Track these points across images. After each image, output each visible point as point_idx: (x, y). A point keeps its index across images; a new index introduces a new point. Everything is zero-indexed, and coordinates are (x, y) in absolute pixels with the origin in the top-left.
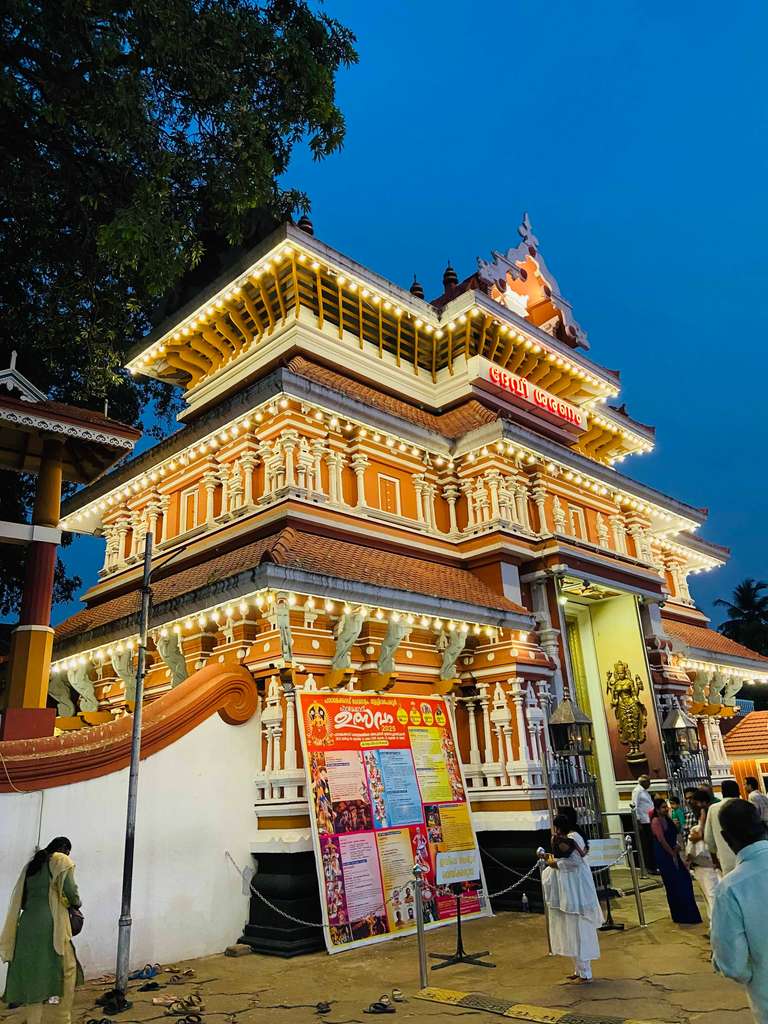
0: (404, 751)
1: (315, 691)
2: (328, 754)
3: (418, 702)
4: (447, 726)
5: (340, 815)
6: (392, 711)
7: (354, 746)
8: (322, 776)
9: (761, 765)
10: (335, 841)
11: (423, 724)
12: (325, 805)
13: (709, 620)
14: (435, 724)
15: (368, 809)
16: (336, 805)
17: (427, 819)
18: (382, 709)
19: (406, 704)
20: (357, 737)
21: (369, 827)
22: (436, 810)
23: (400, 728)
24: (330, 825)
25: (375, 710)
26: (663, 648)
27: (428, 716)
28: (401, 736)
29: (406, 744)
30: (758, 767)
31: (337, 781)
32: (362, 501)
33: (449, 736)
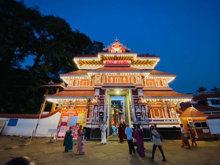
0: (76, 116)
1: (66, 109)
2: (63, 116)
3: (82, 110)
4: (86, 113)
5: (62, 123)
6: (76, 111)
7: (68, 115)
8: (61, 119)
9: (188, 119)
10: (60, 127)
11: (81, 112)
12: (60, 122)
13: (172, 89)
14: (84, 113)
15: (67, 123)
16: (62, 122)
17: (76, 125)
18: (74, 111)
19: (79, 110)
20: (69, 114)
21: (66, 125)
22: (79, 124)
23: (76, 113)
24: (60, 125)
25: (73, 111)
26: (140, 97)
27: (83, 111)
28: (77, 114)
29: (77, 115)
30: (188, 120)
31: (64, 120)
32: (79, 85)
33: (86, 114)
